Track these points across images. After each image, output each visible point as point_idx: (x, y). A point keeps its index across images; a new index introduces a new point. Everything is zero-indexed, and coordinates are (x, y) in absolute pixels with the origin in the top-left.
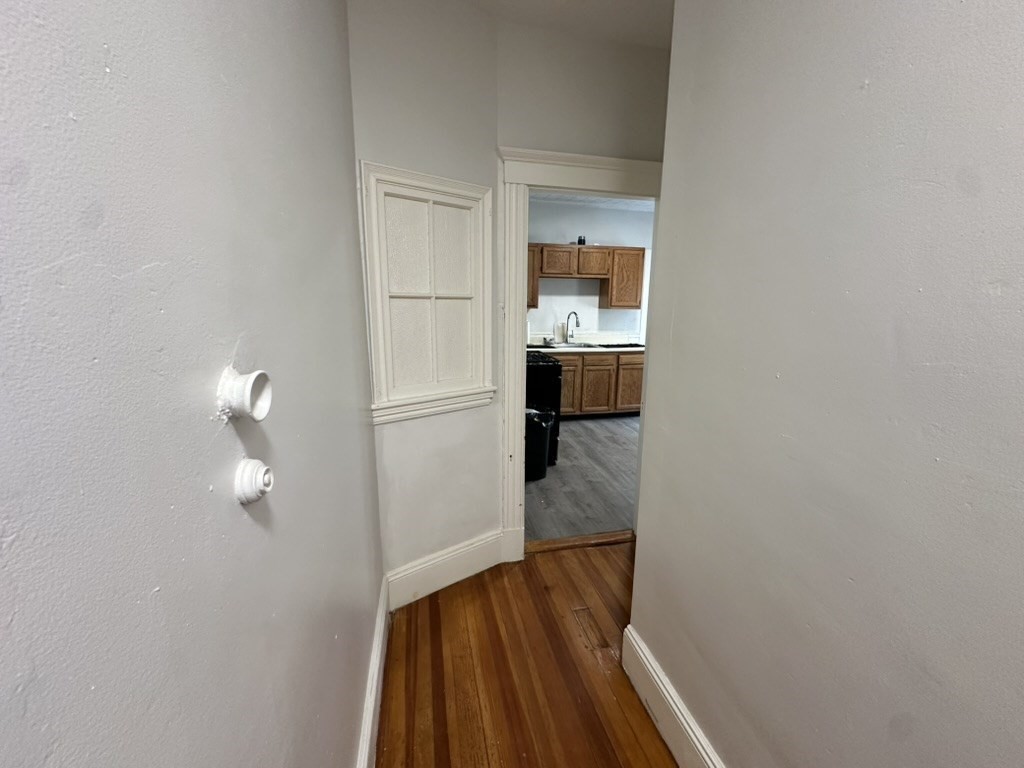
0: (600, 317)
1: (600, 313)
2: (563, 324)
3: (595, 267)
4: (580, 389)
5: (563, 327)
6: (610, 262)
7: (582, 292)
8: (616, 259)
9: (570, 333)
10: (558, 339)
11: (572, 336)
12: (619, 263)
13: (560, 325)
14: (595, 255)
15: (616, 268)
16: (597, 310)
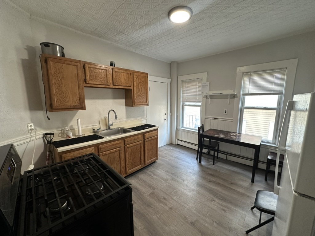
0: (127, 111)
1: (126, 109)
2: (105, 118)
3: (123, 81)
4: (124, 161)
5: (105, 119)
6: (131, 79)
7: (115, 97)
8: (135, 78)
9: (110, 123)
10: (103, 127)
11: (112, 125)
12: (136, 81)
13: (103, 118)
14: (122, 74)
15: (135, 83)
16: (124, 107)
